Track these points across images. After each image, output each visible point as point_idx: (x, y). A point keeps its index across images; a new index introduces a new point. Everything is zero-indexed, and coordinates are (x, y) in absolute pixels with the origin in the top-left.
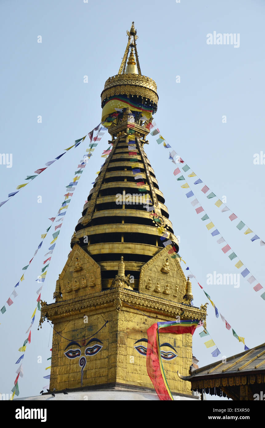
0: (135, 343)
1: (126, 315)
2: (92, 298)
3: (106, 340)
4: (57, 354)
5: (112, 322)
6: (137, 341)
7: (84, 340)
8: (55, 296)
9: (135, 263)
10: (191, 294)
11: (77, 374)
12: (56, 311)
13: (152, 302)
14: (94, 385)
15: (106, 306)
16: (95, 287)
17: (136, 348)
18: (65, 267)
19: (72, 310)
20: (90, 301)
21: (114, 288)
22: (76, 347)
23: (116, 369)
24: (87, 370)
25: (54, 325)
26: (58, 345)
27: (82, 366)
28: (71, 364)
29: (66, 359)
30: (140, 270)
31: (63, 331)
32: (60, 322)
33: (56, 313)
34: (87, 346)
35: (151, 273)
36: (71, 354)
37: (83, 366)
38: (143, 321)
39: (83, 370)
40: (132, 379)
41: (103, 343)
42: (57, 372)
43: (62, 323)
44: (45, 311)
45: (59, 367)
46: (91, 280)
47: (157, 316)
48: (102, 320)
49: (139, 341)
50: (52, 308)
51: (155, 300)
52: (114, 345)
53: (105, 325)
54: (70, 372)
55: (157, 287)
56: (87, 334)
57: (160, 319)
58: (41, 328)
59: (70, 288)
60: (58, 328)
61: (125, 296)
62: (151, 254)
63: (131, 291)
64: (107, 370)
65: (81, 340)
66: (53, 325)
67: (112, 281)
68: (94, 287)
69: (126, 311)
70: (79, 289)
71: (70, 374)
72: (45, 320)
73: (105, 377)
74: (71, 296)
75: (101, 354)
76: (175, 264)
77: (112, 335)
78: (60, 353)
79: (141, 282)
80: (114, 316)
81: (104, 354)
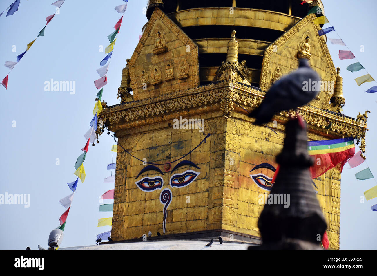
0: (252, 170)
1: (239, 126)
2: (184, 96)
3: (206, 164)
4: (124, 183)
5: (216, 135)
6: (255, 166)
7: (169, 164)
8: (121, 94)
9: (255, 42)
10: (341, 96)
11: (157, 216)
12: (122, 117)
15: (207, 110)
16: (189, 80)
17: (254, 177)
18: (138, 47)
19: (150, 115)
20: (180, 101)
21: (220, 82)
22: (156, 174)
23: (222, 209)
24: (172, 210)
26: (125, 171)
27: (165, 202)
28: (146, 199)
29: (138, 191)
30: (263, 53)
31: (133, 149)
32: (129, 134)
33: (123, 121)
34: (174, 172)
35: (280, 60)
36: (146, 185)
38: (265, 136)
39: (167, 209)
40: (246, 226)
41: (199, 169)
42: (123, 211)
43: (133, 137)
44: (104, 117)
45: (127, 204)
46: (181, 68)
48: (198, 132)
49: (257, 167)
50: (115, 112)
52: (218, 171)
53: (205, 140)
54: (145, 213)
56: (173, 153)
58: (98, 142)
59: (146, 80)
60: (126, 144)
61: (239, 94)
62: (280, 28)
63: (248, 86)
64: (206, 211)
65: (164, 163)
66: (117, 139)
67: (215, 71)
68: (187, 80)
69: (239, 119)
70: (161, 82)
71: (145, 215)
72: (103, 131)
73: (204, 220)
74: (148, 93)
75: (197, 186)
76: (319, 46)
77: (215, 155)
78: (129, 183)
79: (263, 74)
80: (219, 126)
81: (202, 186)
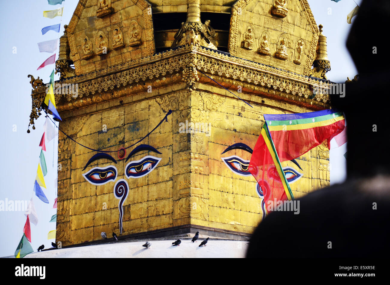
0: (224, 152)
1: (206, 100)
2: (137, 67)
3: (168, 147)
4: (68, 177)
5: (179, 112)
6: (227, 147)
7: (124, 150)
8: (59, 68)
10: (325, 58)
11: (111, 213)
12: (63, 96)
13: (256, 72)
14: (147, 231)
15: (166, 82)
16: (142, 47)
17: (226, 161)
19: (97, 92)
20: (133, 73)
21: (181, 47)
22: (107, 163)
23: (189, 201)
24: (130, 205)
25: (59, 123)
26: (69, 161)
27: (121, 196)
28: (98, 194)
29: (86, 185)
30: (231, 11)
31: (78, 135)
32: (72, 117)
34: (130, 159)
35: (251, 17)
36: (97, 177)
37: (121, 198)
38: (237, 110)
39: (123, 204)
40: (220, 219)
41: (161, 153)
42: (69, 210)
43: (77, 119)
44: (40, 97)
45: (74, 201)
46: (131, 33)
47: (263, 101)
48: (157, 110)
49: (230, 148)
51: (260, 70)
52: (184, 156)
53: (166, 118)
54: (97, 210)
55: (263, 45)
56: (128, 136)
57: (268, 106)
58: (34, 128)
59: (89, 50)
60: (69, 129)
61: (204, 60)
64: (171, 204)
65: (116, 150)
66: (57, 123)
67: (174, 34)
69: (206, 91)
70: (108, 51)
71: (97, 213)
72: (40, 114)
73: (168, 216)
74: (93, 66)
75: (158, 174)
77: (178, 136)
78: (75, 175)
79: (232, 35)
80: (182, 100)
81: (165, 174)
